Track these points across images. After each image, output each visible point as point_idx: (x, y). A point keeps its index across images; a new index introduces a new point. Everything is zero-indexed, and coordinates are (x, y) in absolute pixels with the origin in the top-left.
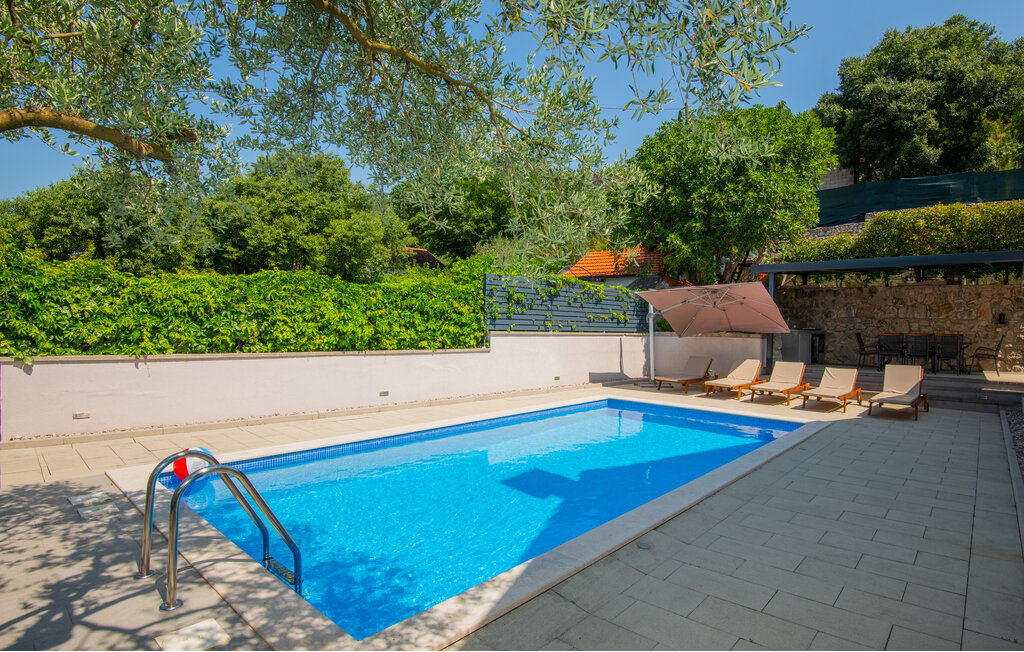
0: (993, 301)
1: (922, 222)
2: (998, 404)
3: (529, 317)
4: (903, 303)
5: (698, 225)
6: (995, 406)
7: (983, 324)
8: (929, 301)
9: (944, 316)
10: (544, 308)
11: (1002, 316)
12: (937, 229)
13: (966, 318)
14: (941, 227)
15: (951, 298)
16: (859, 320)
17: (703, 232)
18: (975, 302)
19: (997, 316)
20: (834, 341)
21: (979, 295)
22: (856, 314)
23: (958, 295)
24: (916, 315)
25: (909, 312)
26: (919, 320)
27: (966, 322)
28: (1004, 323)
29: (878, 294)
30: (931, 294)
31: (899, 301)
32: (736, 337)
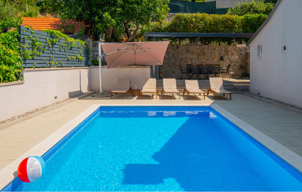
0: (219, 51)
1: (194, 19)
2: (242, 90)
3: (43, 58)
4: (189, 52)
5: (120, 9)
6: (241, 91)
7: (216, 60)
8: (198, 51)
9: (203, 57)
10: (49, 52)
11: (222, 57)
12: (199, 23)
13: (210, 58)
14: (200, 22)
15: (206, 50)
16: (173, 59)
17: (121, 14)
18: (213, 52)
19: (220, 57)
20: (163, 68)
21: (214, 49)
22: (172, 56)
23: (208, 49)
24: (194, 57)
25: (191, 55)
26: (195, 59)
27: (211, 60)
28: (223, 60)
29: (180, 48)
30: (199, 48)
31: (187, 51)
32: (137, 67)
